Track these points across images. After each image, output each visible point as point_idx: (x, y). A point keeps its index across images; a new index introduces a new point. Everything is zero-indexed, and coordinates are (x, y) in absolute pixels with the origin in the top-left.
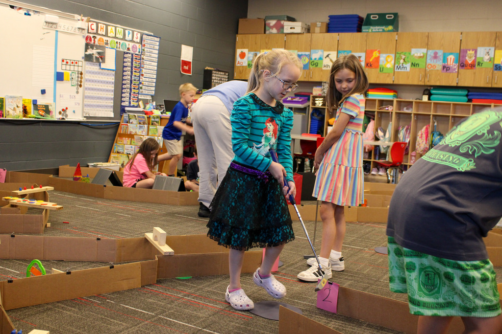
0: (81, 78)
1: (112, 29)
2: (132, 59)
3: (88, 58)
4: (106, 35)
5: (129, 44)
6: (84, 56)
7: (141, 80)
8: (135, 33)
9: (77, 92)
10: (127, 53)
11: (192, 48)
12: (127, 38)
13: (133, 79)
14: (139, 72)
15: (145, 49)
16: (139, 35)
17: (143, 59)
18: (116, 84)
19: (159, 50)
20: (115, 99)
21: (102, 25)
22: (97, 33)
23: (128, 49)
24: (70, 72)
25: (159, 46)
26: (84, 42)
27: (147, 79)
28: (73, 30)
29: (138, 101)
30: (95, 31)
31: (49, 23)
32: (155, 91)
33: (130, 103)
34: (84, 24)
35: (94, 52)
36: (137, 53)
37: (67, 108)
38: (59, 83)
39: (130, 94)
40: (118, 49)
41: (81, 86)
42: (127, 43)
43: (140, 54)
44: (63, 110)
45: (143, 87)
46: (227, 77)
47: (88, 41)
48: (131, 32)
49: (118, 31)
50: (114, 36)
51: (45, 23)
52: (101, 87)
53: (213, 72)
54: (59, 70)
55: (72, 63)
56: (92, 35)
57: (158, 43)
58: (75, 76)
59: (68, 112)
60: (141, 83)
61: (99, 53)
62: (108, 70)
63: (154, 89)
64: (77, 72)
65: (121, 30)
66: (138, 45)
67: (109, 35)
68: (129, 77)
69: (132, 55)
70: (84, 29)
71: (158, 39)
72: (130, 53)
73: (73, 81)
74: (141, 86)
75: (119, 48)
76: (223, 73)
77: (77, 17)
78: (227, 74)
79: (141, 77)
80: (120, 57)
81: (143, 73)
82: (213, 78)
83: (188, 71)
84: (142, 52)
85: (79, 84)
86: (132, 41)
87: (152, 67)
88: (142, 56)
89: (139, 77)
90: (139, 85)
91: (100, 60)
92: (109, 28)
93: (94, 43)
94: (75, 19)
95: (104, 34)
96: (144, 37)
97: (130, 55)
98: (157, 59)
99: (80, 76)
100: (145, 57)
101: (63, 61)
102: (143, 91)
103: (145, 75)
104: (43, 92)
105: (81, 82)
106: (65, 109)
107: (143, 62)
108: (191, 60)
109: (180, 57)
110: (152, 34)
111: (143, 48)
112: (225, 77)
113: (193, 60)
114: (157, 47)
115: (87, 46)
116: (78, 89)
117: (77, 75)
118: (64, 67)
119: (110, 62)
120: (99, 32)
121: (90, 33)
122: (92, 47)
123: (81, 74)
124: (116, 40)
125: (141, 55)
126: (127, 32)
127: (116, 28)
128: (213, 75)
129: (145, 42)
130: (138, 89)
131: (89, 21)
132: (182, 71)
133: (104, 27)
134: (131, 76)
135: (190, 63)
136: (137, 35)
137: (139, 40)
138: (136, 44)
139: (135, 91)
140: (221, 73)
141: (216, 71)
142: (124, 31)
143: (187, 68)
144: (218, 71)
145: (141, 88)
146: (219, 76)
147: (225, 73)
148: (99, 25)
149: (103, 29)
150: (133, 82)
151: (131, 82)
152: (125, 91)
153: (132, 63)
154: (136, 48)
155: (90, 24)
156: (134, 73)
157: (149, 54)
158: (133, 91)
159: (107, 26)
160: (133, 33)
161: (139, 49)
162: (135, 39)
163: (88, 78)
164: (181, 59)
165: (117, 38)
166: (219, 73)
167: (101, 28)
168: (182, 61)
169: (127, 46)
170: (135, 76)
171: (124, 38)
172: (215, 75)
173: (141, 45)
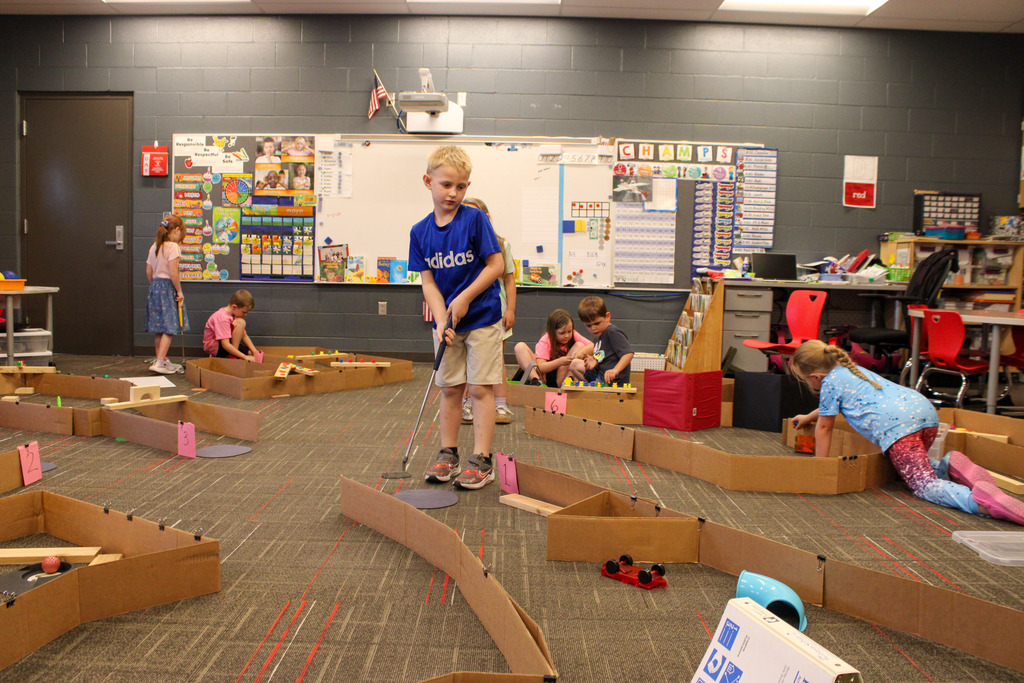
0: (608, 226)
1: (667, 149)
2: (714, 190)
3: (617, 197)
4: (656, 158)
5: (706, 168)
6: (611, 194)
7: (736, 223)
8: (720, 150)
9: (601, 248)
10: (702, 182)
11: (876, 158)
12: (701, 158)
13: (717, 222)
14: (733, 211)
15: (745, 173)
16: (729, 152)
17: (742, 189)
18: (679, 232)
19: (778, 171)
20: (678, 256)
21: (646, 146)
22: (637, 158)
23: (705, 175)
24: (588, 220)
25: (778, 163)
26: (612, 173)
27: (752, 221)
28: (590, 159)
29: (732, 257)
30: (632, 156)
31: (547, 156)
32: (774, 239)
33: (712, 261)
34: (611, 150)
35: (632, 187)
36: (727, 180)
37: (581, 271)
38: (567, 237)
39: (712, 247)
40: (682, 178)
41: (607, 238)
42: (702, 167)
43: (734, 180)
44: (574, 273)
45: (742, 234)
46: (976, 205)
47: (620, 172)
48: (710, 148)
49: (682, 150)
50: (672, 158)
51: (541, 158)
52: (647, 239)
53: (927, 198)
54: (567, 218)
55: (591, 206)
56: (625, 164)
57: (774, 160)
58: (597, 225)
59: (583, 276)
60: (737, 229)
61: (640, 188)
62: (662, 211)
63: (771, 236)
64: (599, 219)
65: (687, 149)
66: (726, 168)
67: (661, 158)
68: (710, 220)
69: (715, 184)
70: (610, 157)
71: (775, 153)
72: (708, 182)
73: (593, 232)
74: (736, 232)
75: (684, 176)
76: (962, 199)
77: (595, 140)
78: (976, 199)
79: (737, 218)
80: (686, 192)
81: (742, 212)
82: (926, 209)
83: (868, 201)
84: (737, 178)
85: (605, 235)
86: (714, 162)
87: (763, 200)
88: (738, 184)
89: (733, 218)
90: (732, 231)
91: (644, 198)
92: (661, 149)
93: (631, 173)
94: (593, 143)
95: (651, 157)
96: (740, 152)
97: (710, 185)
98: (775, 186)
99: (605, 223)
100: (744, 186)
101: (574, 205)
102: (742, 240)
103: (745, 215)
104: (540, 249)
105: (607, 232)
106: (577, 271)
107: (742, 194)
108: (874, 181)
109: (842, 178)
110: (762, 146)
111: (739, 171)
112: (969, 205)
113: (878, 180)
114: (774, 167)
115: (617, 180)
116: (601, 242)
117: (600, 223)
118: (576, 213)
119: (665, 199)
120: (641, 156)
121: (624, 160)
122: (627, 179)
123: (608, 220)
124: (676, 165)
125: (735, 183)
126: (700, 150)
127: (675, 146)
128: (927, 203)
129: (744, 161)
130: (731, 238)
131: (620, 143)
132: (847, 202)
133: (652, 147)
134: (713, 219)
135: (869, 187)
136: (725, 152)
137: (729, 160)
138: (724, 167)
139: (724, 241)
140: (955, 199)
141: (938, 195)
142: (695, 148)
143: (863, 196)
144: (945, 195)
145: (738, 236)
146: (948, 204)
147: (969, 197)
148: (641, 146)
149: (648, 150)
150: (718, 228)
151: (713, 227)
152: (700, 242)
153: (714, 197)
154: (724, 172)
155: (622, 147)
156: (719, 213)
157: (754, 179)
158: (718, 241)
159: (656, 146)
160: (715, 149)
161: (731, 173)
162: (719, 158)
163: (618, 226)
164: (845, 181)
165: (680, 161)
166: (948, 199)
167: (644, 150)
168: (847, 184)
169: (703, 172)
170: (723, 217)
171: (695, 159)
172: (934, 204)
173: (734, 167)
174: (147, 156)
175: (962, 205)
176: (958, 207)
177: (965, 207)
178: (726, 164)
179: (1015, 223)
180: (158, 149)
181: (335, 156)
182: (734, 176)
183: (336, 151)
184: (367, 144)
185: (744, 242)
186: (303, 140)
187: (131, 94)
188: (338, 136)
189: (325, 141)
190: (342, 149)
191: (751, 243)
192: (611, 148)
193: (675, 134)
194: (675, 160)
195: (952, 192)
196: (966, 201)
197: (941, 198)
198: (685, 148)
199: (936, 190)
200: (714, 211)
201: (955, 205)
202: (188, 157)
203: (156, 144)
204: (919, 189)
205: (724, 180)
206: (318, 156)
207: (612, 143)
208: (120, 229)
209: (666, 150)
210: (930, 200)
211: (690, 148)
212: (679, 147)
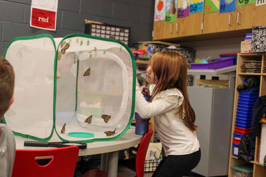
46: (127, 35)
53: (93, 26)
76: (118, 30)
78: (127, 31)
82: (93, 34)
83: (50, 25)
108: (55, 10)
109: (30, 4)
112: (122, 34)
113: (58, 9)
128: (93, 30)
132: (33, 24)
135: (50, 14)
140: (113, 29)
141: (101, 25)
143: (46, 20)
144: (106, 25)
146: (108, 32)
147: (122, 28)
164: (32, 7)
166: (108, 28)
168: (34, 9)
172: (98, 31)
175: (117, 34)
176: (115, 35)
177: (119, 36)
179: (152, 49)
195: (111, 24)
196: (120, 32)
197: (103, 28)
199: (100, 22)
201: (113, 33)
204: (88, 19)
210: (96, 28)
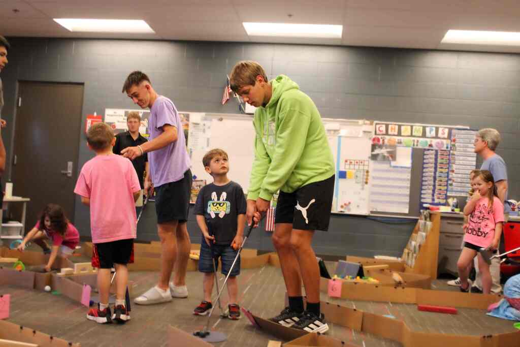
0: (368, 176)
2: (436, 155)
3: (374, 157)
4: (399, 134)
5: (431, 141)
6: (370, 155)
7: (450, 176)
8: (440, 130)
9: (363, 189)
10: (428, 150)
12: (428, 134)
13: (438, 175)
14: (448, 168)
15: (456, 144)
16: (446, 131)
17: (454, 155)
18: (413, 180)
20: (412, 196)
21: (393, 126)
22: (387, 134)
23: (431, 146)
24: (354, 171)
26: (371, 143)
27: (460, 175)
28: (357, 134)
29: (447, 197)
30: (384, 132)
33: (433, 200)
34: (371, 128)
35: (383, 151)
36: (444, 148)
37: (350, 203)
38: (341, 181)
39: (434, 191)
40: (415, 147)
41: (366, 183)
42: (428, 140)
43: (449, 149)
44: (345, 204)
45: (454, 183)
47: (376, 142)
48: (434, 129)
49: (415, 129)
50: (409, 134)
52: (392, 184)
54: (342, 169)
55: (357, 162)
56: (380, 137)
58: (360, 175)
59: (351, 206)
60: (450, 180)
61: (389, 152)
62: (402, 167)
64: (362, 171)
65: (419, 129)
66: (445, 141)
67: (402, 134)
68: (433, 174)
69: (437, 151)
70: (370, 132)
73: (358, 179)
74: (450, 182)
75: (417, 145)
77: (361, 122)
79: (450, 173)
80: (418, 156)
81: (454, 169)
84: (451, 148)
85: (365, 181)
86: (437, 137)
87: (468, 162)
88: (451, 152)
89: (448, 173)
90: (447, 181)
91: (390, 158)
92: (403, 128)
93: (383, 143)
94: (359, 123)
95: (396, 133)
96: (454, 131)
97: (434, 152)
99: (366, 174)
100: (455, 153)
101: (346, 161)
102: (453, 187)
103: (456, 171)
105: (367, 179)
106: (348, 203)
107: (454, 158)
110: (468, 128)
111: (453, 143)
115: (374, 147)
116: (363, 186)
117: (362, 173)
118: (347, 167)
119: (404, 159)
120: (390, 132)
121: (379, 135)
122: (380, 147)
123: (367, 172)
124: (413, 138)
125: (449, 151)
126: (428, 130)
127: (412, 127)
129: (456, 137)
130: (447, 185)
131: (376, 124)
133: (397, 127)
134: (435, 173)
136: (444, 131)
137: (446, 136)
138: (443, 140)
139: (441, 187)
142: (424, 128)
145: (451, 185)
148: (390, 126)
149: (395, 129)
150: (438, 179)
151: (435, 178)
152: (426, 187)
153: (436, 159)
154: (442, 143)
155: (378, 126)
156: (439, 170)
157: (462, 149)
158: (437, 187)
159: (400, 127)
160: (437, 129)
161: (447, 145)
162: (440, 135)
163: (374, 175)
165: (414, 136)
167: (392, 129)
169: (429, 143)
170: (442, 172)
171: (424, 135)
173: (449, 141)
174: (89, 121)
178: (444, 138)
180: (96, 118)
181: (201, 127)
182: (449, 147)
183: (202, 123)
184: (221, 120)
185: (455, 189)
186: (182, 116)
187: (82, 84)
188: (203, 114)
189: (195, 117)
190: (205, 122)
191: (459, 189)
192: (371, 126)
193: (412, 118)
194: (412, 135)
198: (418, 128)
200: (436, 168)
202: (113, 123)
203: (95, 114)
205: (443, 149)
206: (191, 126)
207: (371, 124)
208: (70, 164)
209: (406, 129)
211: (421, 128)
212: (414, 128)
